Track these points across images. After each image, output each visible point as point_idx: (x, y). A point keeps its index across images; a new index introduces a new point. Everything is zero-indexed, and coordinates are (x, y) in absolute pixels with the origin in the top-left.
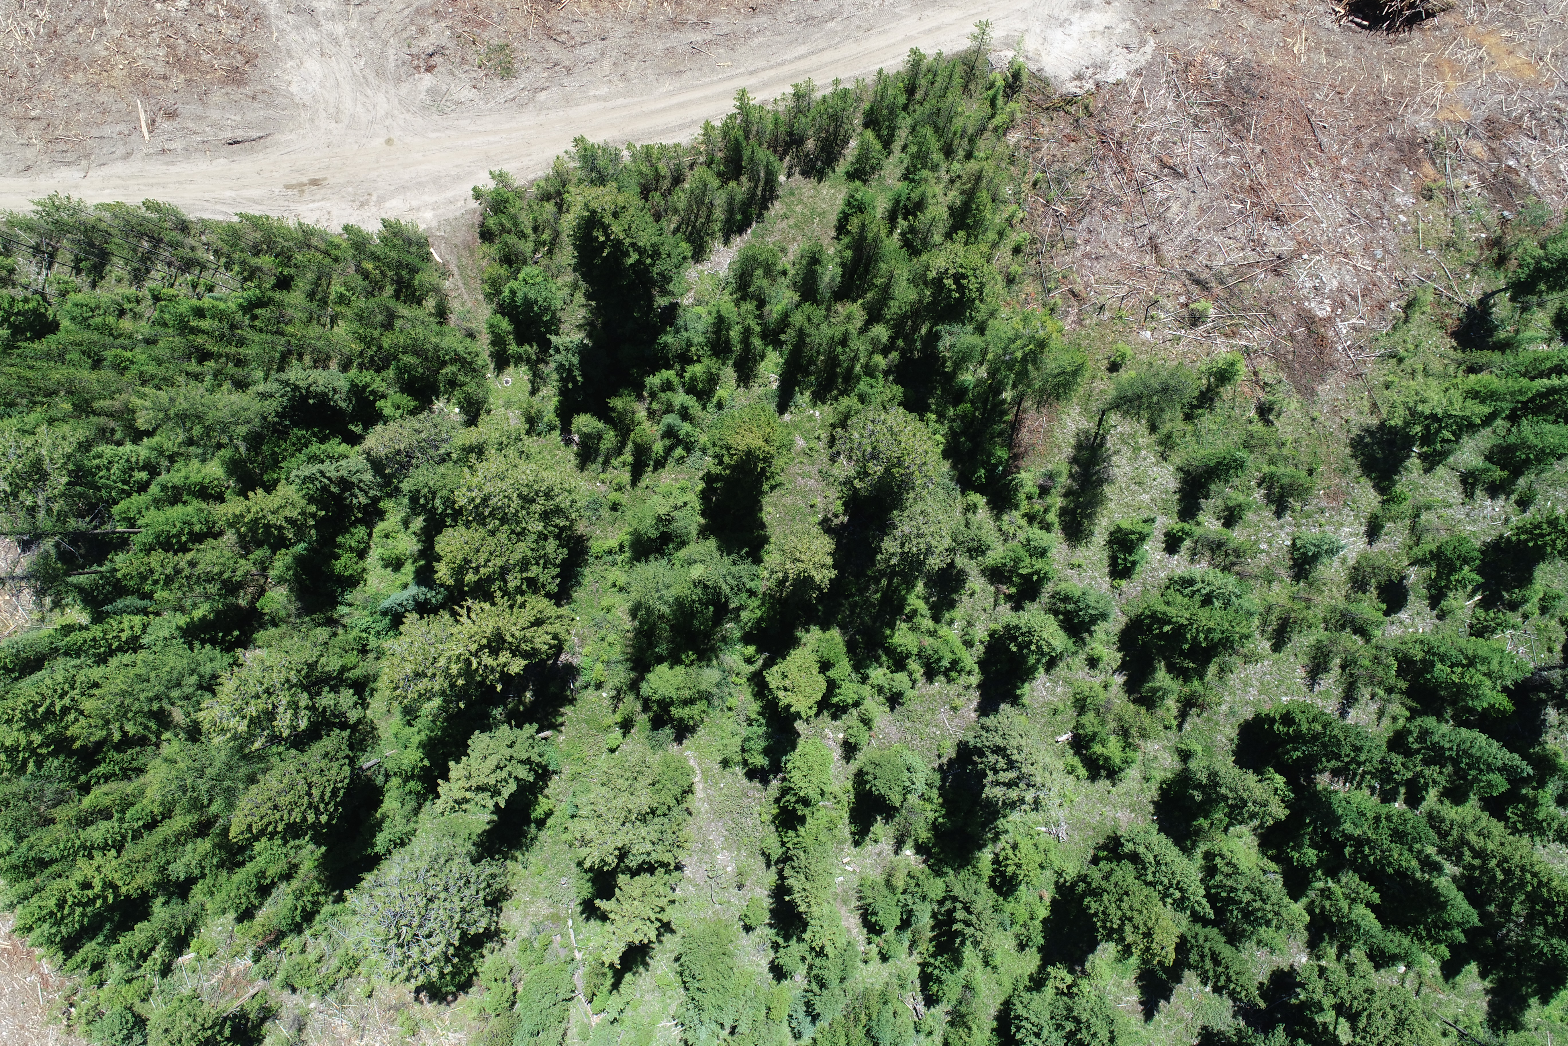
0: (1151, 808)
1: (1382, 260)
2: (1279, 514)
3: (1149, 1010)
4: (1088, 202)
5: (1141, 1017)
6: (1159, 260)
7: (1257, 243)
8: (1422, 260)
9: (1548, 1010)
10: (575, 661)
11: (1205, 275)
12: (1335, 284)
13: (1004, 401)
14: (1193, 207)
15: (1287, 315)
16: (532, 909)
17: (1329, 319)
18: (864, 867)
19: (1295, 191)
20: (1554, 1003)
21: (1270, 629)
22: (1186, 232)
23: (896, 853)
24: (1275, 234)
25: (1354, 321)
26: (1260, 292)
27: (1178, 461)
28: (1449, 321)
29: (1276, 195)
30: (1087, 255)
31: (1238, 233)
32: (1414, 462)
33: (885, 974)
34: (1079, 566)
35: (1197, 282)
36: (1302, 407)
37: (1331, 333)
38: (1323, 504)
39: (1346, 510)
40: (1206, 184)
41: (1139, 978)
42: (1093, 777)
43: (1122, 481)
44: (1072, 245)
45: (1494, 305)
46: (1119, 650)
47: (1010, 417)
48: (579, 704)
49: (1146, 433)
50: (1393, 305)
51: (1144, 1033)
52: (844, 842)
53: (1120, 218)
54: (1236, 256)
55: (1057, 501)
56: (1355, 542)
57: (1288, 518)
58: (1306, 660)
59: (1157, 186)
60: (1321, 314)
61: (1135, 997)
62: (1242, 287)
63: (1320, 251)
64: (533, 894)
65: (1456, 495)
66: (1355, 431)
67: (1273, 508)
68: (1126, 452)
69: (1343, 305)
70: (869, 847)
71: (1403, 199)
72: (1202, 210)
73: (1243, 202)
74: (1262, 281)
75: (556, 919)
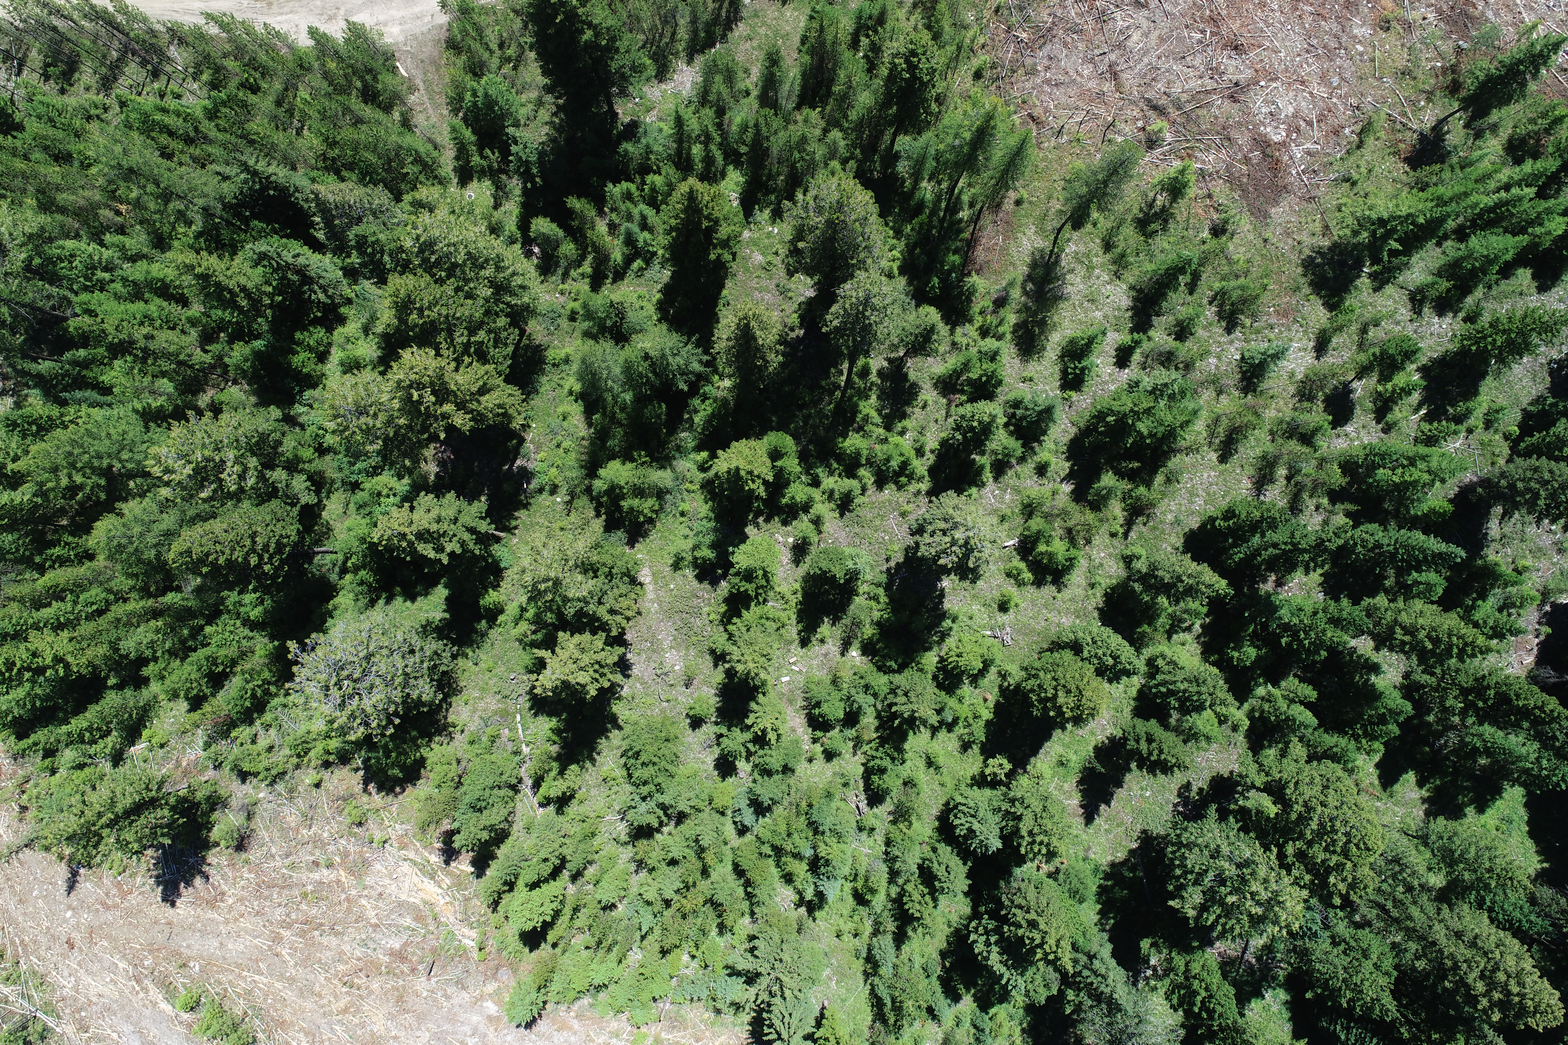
0: (1096, 614)
1: (1339, 87)
2: (1229, 330)
3: (1090, 814)
4: (1050, 30)
5: (1082, 820)
6: (1119, 88)
7: (1215, 71)
8: (1378, 87)
9: (1483, 818)
10: (531, 466)
11: (1163, 101)
12: (1291, 110)
13: (961, 220)
14: (1154, 36)
15: (1243, 139)
16: (482, 705)
17: (1283, 144)
18: (810, 667)
19: (1255, 22)
20: (1490, 812)
21: (1217, 441)
22: (1146, 60)
23: (843, 655)
24: (1233, 62)
25: (1308, 145)
26: (1216, 118)
27: (1131, 280)
28: (1402, 146)
29: (1235, 26)
30: (1048, 82)
31: (1197, 62)
32: (1364, 282)
33: (829, 773)
34: (1031, 380)
35: (1155, 108)
36: (1255, 229)
37: (1286, 158)
38: (1273, 320)
39: (1296, 326)
40: (1167, 14)
41: (1080, 782)
42: (1038, 583)
43: (1076, 299)
44: (1032, 72)
45: (1448, 132)
46: (1068, 459)
47: (966, 235)
48: (533, 509)
49: (1101, 253)
50: (1347, 131)
51: (1084, 837)
52: (791, 643)
53: (1081, 46)
54: (1195, 84)
55: (1011, 318)
56: (1303, 357)
57: (1238, 333)
58: (1251, 471)
59: (1118, 15)
60: (1276, 138)
61: (1074, 801)
62: (1200, 112)
63: (1277, 79)
64: (483, 689)
65: (1404, 312)
66: (1307, 252)
67: (1224, 324)
68: (1081, 271)
69: (1298, 130)
70: (816, 649)
71: (1361, 30)
72: (1162, 40)
73: (1203, 32)
74: (1219, 107)
75: (505, 715)
